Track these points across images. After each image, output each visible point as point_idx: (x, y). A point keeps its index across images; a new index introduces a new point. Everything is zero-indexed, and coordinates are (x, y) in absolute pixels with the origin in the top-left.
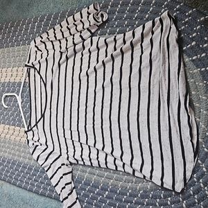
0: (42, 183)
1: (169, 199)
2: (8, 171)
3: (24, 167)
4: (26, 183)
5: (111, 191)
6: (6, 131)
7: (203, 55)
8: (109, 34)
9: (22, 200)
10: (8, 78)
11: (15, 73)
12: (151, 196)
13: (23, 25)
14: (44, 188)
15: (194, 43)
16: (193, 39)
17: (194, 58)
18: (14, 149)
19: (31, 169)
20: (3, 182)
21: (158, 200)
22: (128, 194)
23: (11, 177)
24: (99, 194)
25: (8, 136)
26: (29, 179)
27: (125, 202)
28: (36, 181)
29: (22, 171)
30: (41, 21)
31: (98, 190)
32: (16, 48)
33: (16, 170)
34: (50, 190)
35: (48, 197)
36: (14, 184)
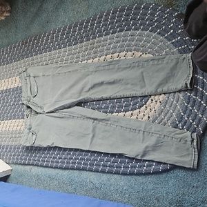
0: (65, 159)
2: (35, 156)
4: (52, 162)
7: (179, 38)
8: (112, 34)
9: (49, 177)
13: (44, 37)
14: (67, 163)
15: (172, 31)
16: (171, 28)
17: (173, 41)
23: (39, 161)
26: (54, 158)
28: (60, 158)
29: (48, 154)
30: (58, 32)
32: (39, 56)
34: (72, 163)
35: (71, 169)
36: (42, 166)
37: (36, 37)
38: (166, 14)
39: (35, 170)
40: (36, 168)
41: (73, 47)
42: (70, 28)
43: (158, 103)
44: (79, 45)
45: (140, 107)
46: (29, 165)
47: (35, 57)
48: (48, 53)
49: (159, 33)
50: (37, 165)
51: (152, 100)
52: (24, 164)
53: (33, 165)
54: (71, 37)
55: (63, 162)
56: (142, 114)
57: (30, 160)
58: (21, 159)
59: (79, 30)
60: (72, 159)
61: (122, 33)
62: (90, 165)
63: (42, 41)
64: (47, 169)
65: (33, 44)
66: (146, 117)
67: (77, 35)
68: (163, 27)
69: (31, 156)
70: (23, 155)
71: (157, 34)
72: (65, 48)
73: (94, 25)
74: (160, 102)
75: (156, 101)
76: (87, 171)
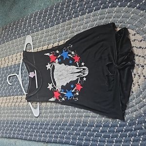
0: (47, 133)
2: (19, 131)
3: (32, 124)
4: (35, 136)
5: (104, 126)
6: (15, 100)
8: (88, 13)
10: (14, 62)
11: (19, 57)
12: (137, 122)
13: (22, 22)
14: (50, 137)
18: (23, 112)
19: (38, 124)
20: (16, 140)
21: (143, 124)
22: (118, 125)
23: (23, 134)
24: (94, 131)
25: (17, 104)
26: (37, 132)
27: (116, 131)
28: (42, 132)
29: (31, 128)
30: (36, 16)
31: (93, 128)
32: (18, 39)
33: (26, 128)
34: (55, 137)
35: (53, 142)
36: (25, 139)
37: (15, 22)
40: (20, 141)
41: (50, 29)
42: (46, 12)
43: (142, 77)
44: (55, 27)
46: (13, 138)
47: (14, 41)
49: (138, 8)
50: (21, 139)
52: (9, 138)
53: (17, 138)
54: (48, 19)
55: (46, 136)
57: (14, 134)
58: (6, 133)
59: (55, 13)
60: (54, 133)
61: (99, 12)
62: (73, 139)
63: (21, 26)
65: (12, 29)
67: (54, 17)
68: (143, 2)
69: (15, 130)
70: (8, 130)
71: (137, 8)
72: (42, 31)
73: (69, 6)
74: (144, 76)
75: (139, 76)
76: (70, 144)
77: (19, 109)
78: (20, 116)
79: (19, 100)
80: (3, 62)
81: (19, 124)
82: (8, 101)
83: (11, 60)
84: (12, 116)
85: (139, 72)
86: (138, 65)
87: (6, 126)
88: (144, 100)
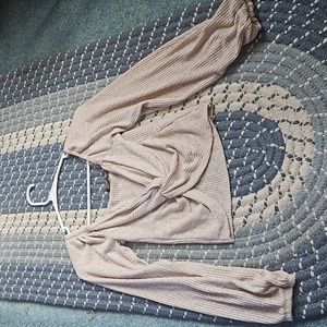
1: (312, 267)
2: (37, 285)
3: (67, 272)
6: (33, 221)
10: (37, 141)
11: (48, 132)
14: (102, 298)
16: (323, 36)
18: (48, 247)
20: (29, 305)
23: (44, 293)
25: (37, 229)
26: (76, 288)
28: (86, 289)
29: (62, 280)
32: (50, 95)
33: (52, 279)
34: (112, 299)
35: (109, 311)
36: (49, 304)
37: (45, 61)
38: (312, 8)
39: (36, 312)
40: (38, 307)
42: (112, 43)
43: (297, 180)
45: (256, 190)
46: (23, 301)
47: (41, 98)
48: (68, 90)
49: (296, 46)
50: (40, 303)
51: (284, 175)
52: (15, 300)
53: (31, 301)
54: (115, 59)
55: (93, 298)
56: (260, 203)
57: (25, 291)
58: (8, 290)
59: (130, 46)
63: (57, 69)
64: (59, 310)
65: (39, 75)
66: (271, 209)
67: (127, 55)
68: (307, 34)
69: (29, 284)
70: (12, 283)
71: (293, 46)
72: (102, 80)
73: (161, 35)
74: (301, 179)
75: (293, 178)
76: (143, 315)
77: (40, 240)
78: (40, 255)
79: (42, 221)
80: (14, 141)
81: (38, 270)
82: (17, 222)
83: (31, 136)
84: (24, 255)
85: (293, 170)
86: (290, 156)
87: (10, 275)
88: (299, 226)
